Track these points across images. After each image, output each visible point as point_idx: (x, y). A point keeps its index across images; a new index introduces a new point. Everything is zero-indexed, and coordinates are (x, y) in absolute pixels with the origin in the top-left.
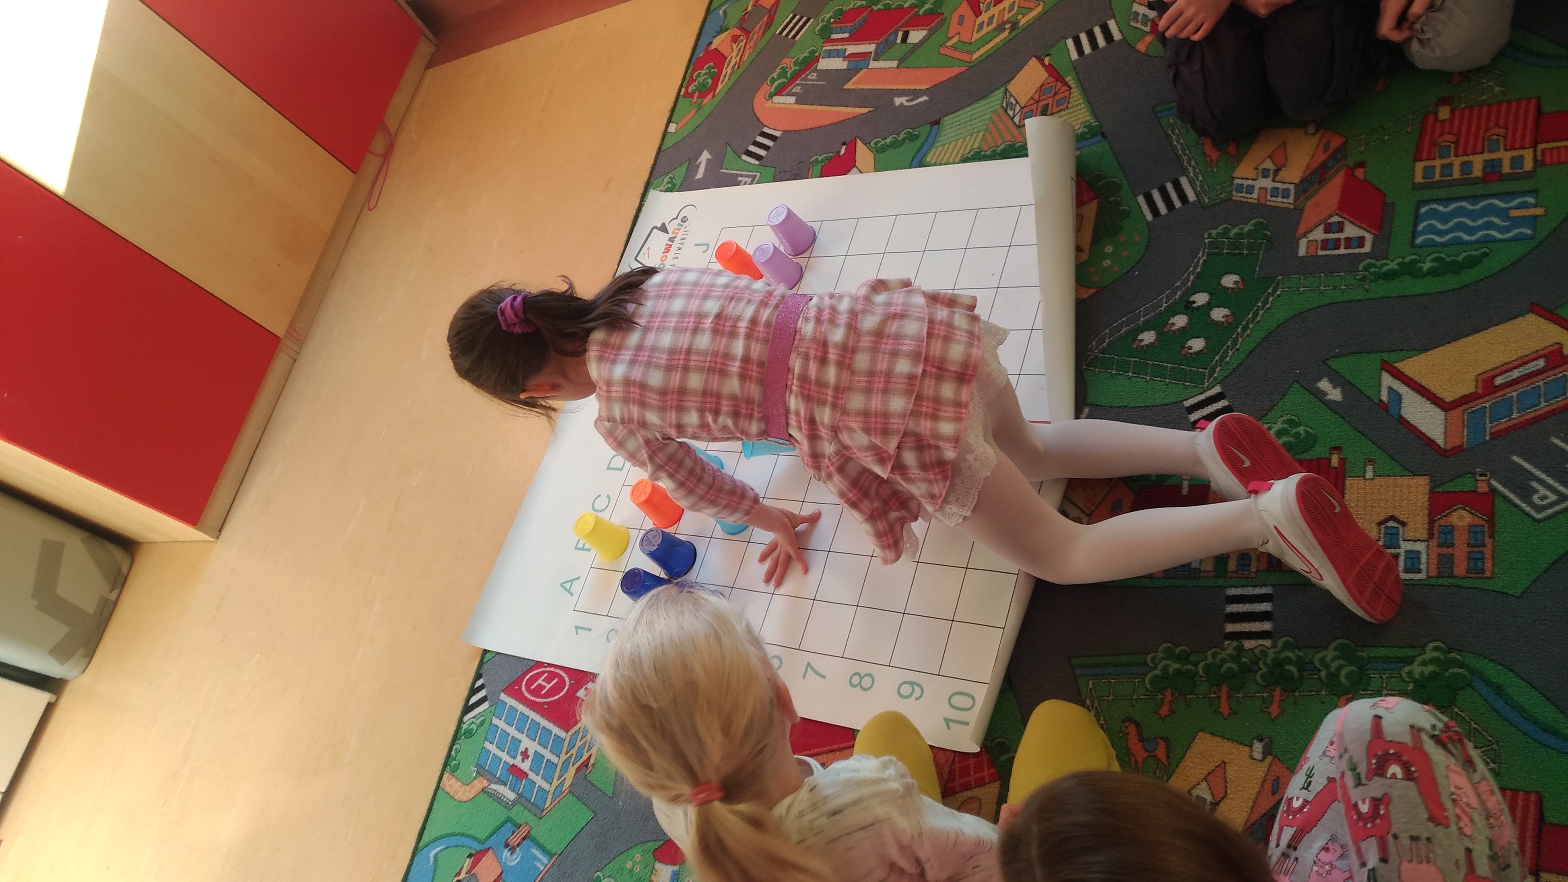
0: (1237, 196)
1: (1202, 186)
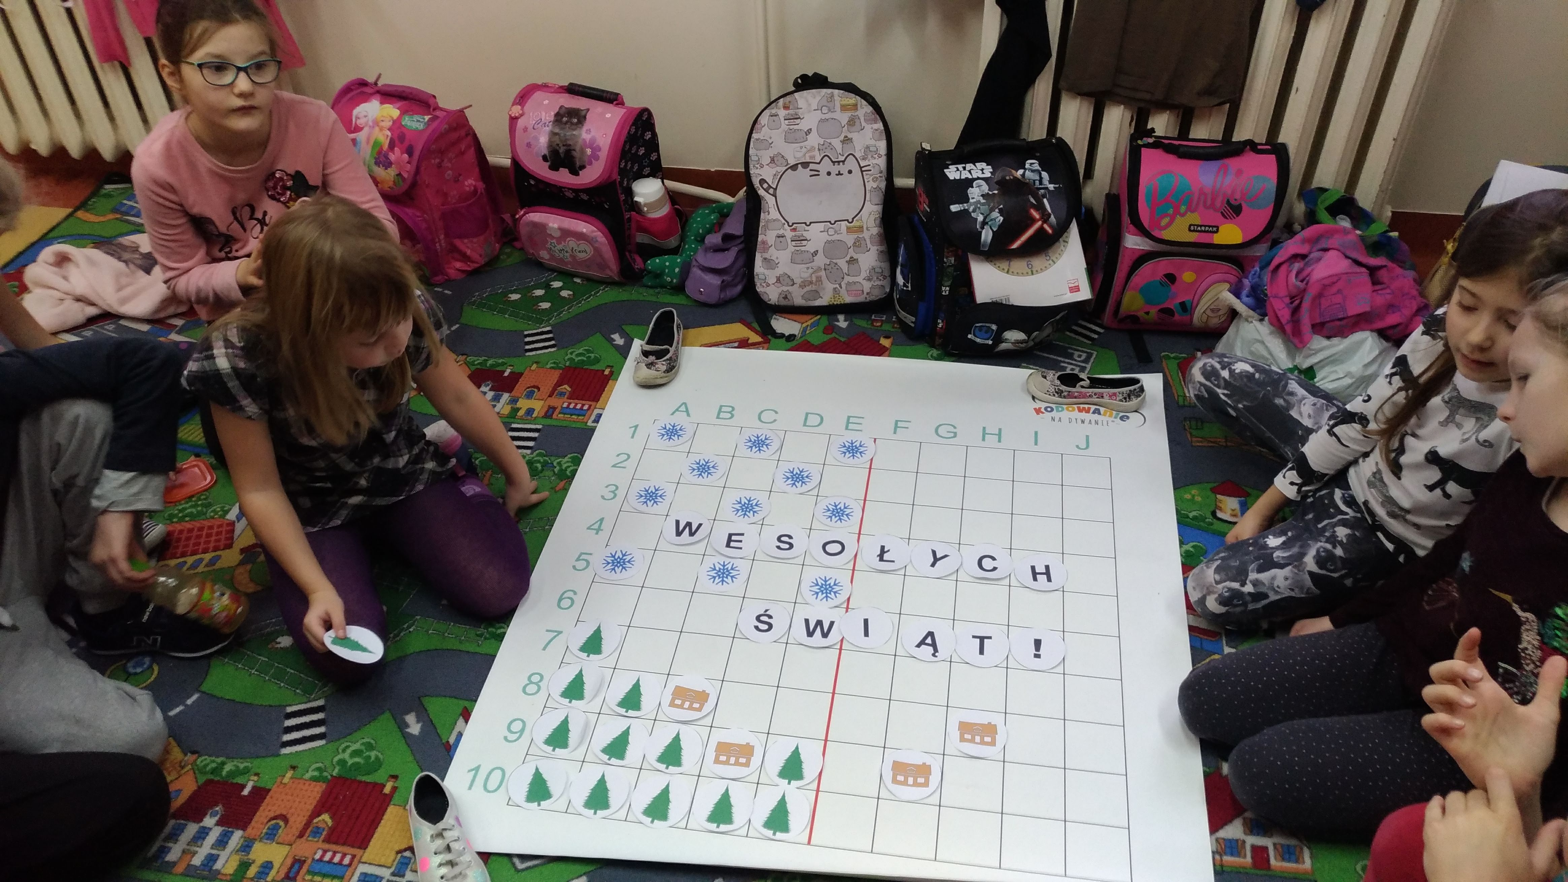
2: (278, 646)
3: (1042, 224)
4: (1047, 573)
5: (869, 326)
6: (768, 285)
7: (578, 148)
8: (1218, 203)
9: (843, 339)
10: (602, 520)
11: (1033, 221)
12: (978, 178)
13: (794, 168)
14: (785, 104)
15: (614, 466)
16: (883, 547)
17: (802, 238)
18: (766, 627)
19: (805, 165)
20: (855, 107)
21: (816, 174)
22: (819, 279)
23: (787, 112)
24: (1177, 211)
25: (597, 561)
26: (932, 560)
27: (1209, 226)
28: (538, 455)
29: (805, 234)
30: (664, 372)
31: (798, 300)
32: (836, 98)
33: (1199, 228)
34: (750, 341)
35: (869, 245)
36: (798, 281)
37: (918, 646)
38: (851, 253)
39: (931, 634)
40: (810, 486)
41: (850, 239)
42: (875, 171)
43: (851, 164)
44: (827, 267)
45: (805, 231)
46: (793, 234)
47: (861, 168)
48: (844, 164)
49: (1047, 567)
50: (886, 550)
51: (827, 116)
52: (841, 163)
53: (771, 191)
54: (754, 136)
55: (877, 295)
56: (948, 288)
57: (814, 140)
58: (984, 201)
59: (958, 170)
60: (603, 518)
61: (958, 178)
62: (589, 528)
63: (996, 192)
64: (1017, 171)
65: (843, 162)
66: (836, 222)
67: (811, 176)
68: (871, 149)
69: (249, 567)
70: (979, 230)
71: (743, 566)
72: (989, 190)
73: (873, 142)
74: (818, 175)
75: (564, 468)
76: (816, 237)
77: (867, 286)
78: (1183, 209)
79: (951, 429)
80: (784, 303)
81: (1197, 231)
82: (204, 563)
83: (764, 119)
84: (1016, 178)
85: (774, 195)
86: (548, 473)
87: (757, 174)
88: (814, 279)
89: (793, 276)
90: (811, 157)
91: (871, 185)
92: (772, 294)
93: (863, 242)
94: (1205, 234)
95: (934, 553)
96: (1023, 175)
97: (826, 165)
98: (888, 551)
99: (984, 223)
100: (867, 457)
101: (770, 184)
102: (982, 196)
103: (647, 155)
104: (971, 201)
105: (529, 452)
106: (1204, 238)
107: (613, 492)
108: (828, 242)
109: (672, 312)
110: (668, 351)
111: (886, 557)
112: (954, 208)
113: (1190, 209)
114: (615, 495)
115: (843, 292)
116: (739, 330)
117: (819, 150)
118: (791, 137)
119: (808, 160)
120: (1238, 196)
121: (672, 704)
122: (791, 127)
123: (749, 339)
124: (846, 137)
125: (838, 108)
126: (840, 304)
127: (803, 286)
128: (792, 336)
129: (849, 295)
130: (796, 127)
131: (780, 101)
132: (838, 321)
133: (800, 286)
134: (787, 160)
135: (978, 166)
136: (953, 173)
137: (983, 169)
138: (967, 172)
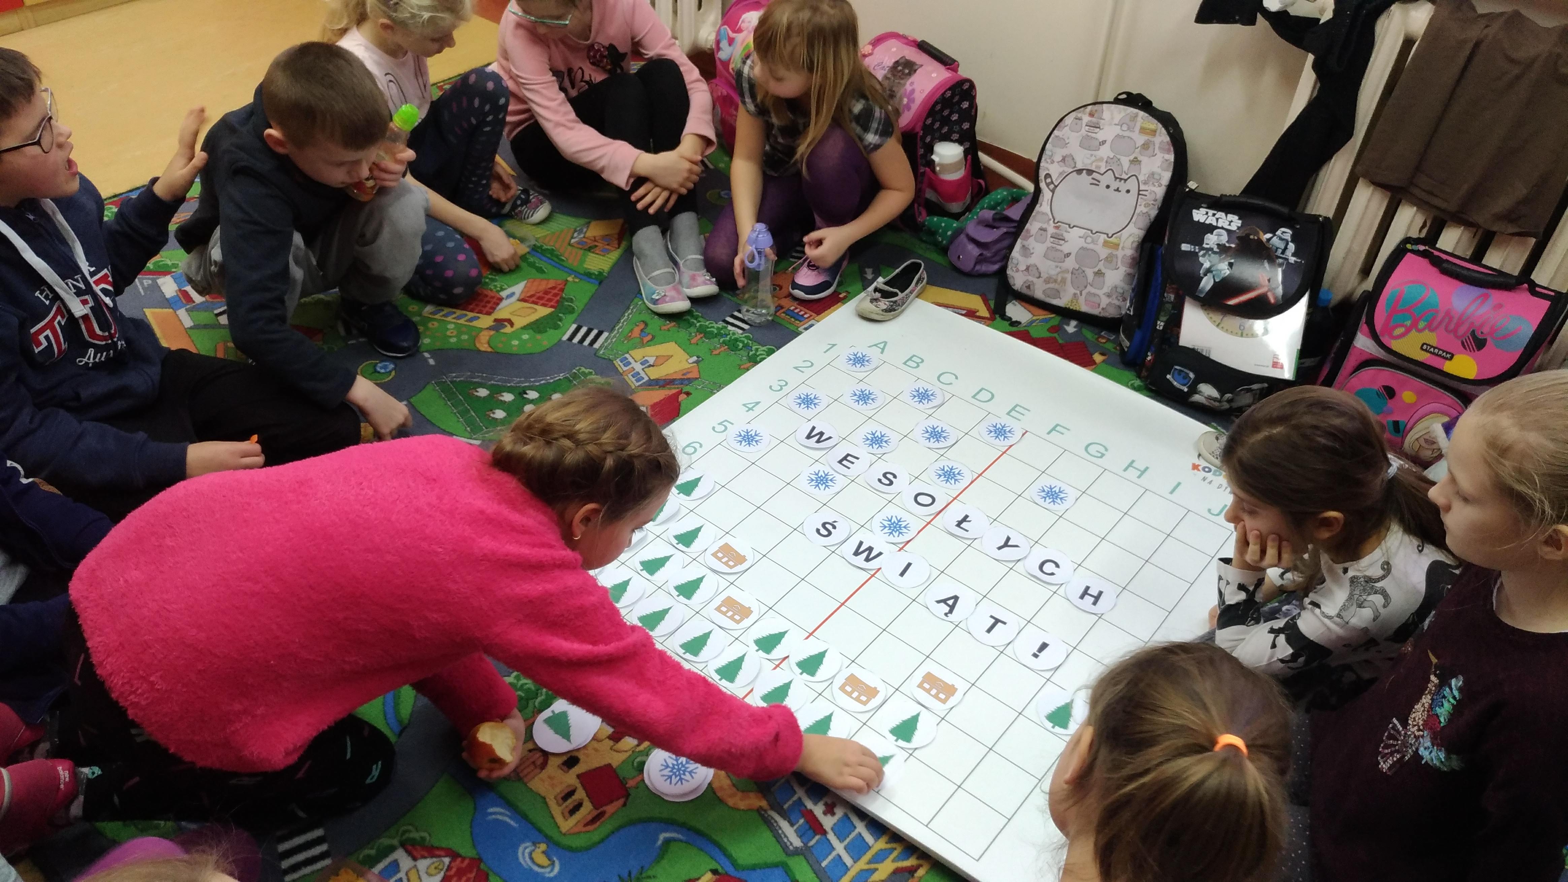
0: (618, 363)
1: (609, 344)
2: (476, 394)
3: (1267, 291)
4: (1097, 598)
5: (1094, 340)
6: (1017, 271)
7: (898, 95)
8: (1462, 331)
9: (1061, 341)
10: (757, 403)
12: (1222, 228)
13: (1079, 172)
14: (1091, 111)
15: (796, 368)
16: (967, 516)
17: (1060, 237)
18: (826, 533)
19: (1090, 172)
20: (1154, 132)
21: (1095, 183)
22: (1064, 281)
23: (1090, 119)
24: (1414, 325)
25: (733, 431)
26: (1002, 544)
27: (1444, 351)
28: (746, 337)
29: (1066, 235)
30: (883, 310)
31: (1039, 294)
32: (1139, 119)
33: (1432, 350)
34: (978, 314)
35: (1119, 264)
36: (1044, 276)
37: (938, 602)
38: (1101, 266)
39: (956, 598)
40: (941, 445)
41: (1104, 253)
42: (1150, 198)
43: (1132, 184)
44: (1074, 271)
45: (1066, 231)
46: (1054, 230)
47: (1139, 191)
48: (1125, 182)
49: (1101, 593)
50: (968, 519)
51: (1126, 134)
52: (1123, 181)
53: (1052, 186)
54: (1055, 132)
55: (1112, 313)
56: (1162, 324)
57: (1105, 152)
58: (1218, 250)
59: (1207, 213)
60: (759, 402)
61: (1202, 221)
62: (744, 405)
63: (1233, 245)
64: (1264, 234)
65: (1125, 180)
66: (1097, 232)
67: (1091, 184)
68: (1156, 177)
69: (492, 333)
70: (1202, 275)
71: (840, 481)
72: (1228, 242)
73: (1159, 170)
74: (1098, 185)
75: (758, 353)
76: (1074, 240)
77: (1105, 301)
78: (1422, 324)
79: (1102, 450)
80: (1025, 291)
81: (1429, 352)
82: (466, 318)
83: (1069, 120)
84: (1260, 240)
85: (1053, 191)
86: (744, 353)
87: (1045, 167)
88: (1059, 279)
89: (1041, 269)
90: (1097, 167)
91: (1141, 209)
92: (1018, 279)
93: (1115, 260)
94: (1437, 358)
95: (1008, 539)
96: (1269, 240)
97: (1108, 178)
98: (970, 521)
99: (1209, 271)
100: (1008, 443)
101: (1054, 180)
102: (1218, 245)
103: (960, 122)
104: (1205, 246)
105: (740, 331)
106: (1434, 362)
107: (781, 386)
108: (1082, 248)
109: (920, 265)
110: (896, 295)
111: (964, 525)
112: (1185, 247)
113: (1429, 327)
114: (781, 389)
115: (1082, 300)
116: (975, 302)
117: (1106, 162)
118: (1087, 143)
119: (1093, 168)
120: (1487, 330)
121: (714, 555)
122: (1090, 134)
123: (978, 311)
124: (1136, 158)
125: (1137, 129)
126: (1076, 311)
127: (1047, 281)
128: (1018, 323)
129: (1086, 304)
130: (1093, 135)
131: (1089, 107)
132: (1068, 325)
133: (1045, 281)
134: (1075, 163)
135: (1231, 217)
136: (1200, 215)
137: (1232, 221)
138: (1214, 219)
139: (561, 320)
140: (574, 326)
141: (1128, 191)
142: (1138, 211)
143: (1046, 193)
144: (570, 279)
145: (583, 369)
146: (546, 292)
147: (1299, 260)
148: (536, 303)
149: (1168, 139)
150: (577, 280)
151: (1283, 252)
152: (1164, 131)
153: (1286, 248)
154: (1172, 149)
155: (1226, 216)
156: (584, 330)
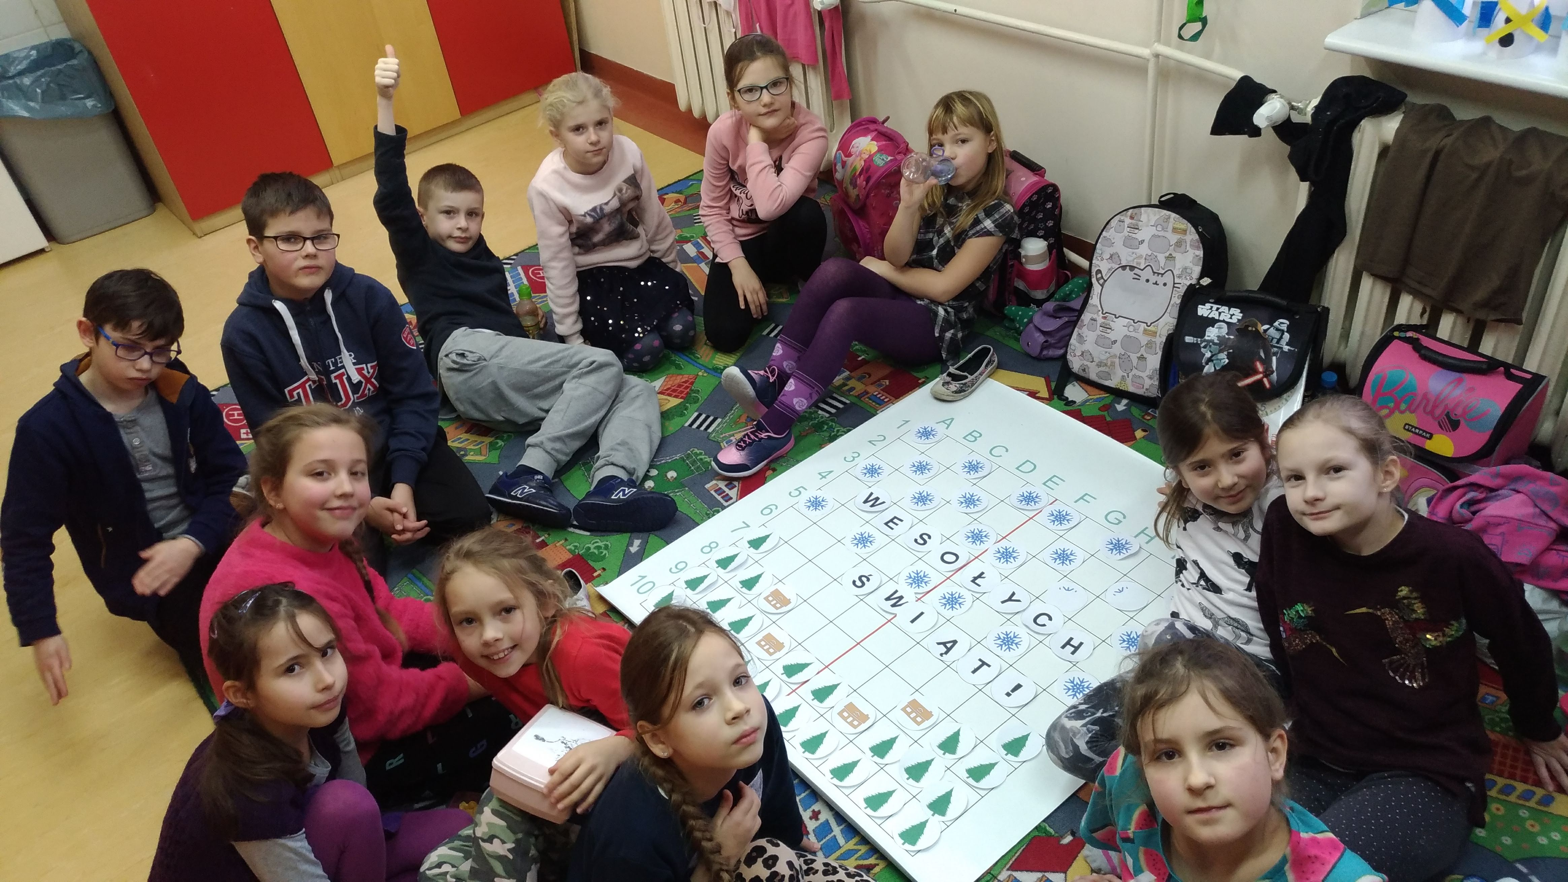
1: (720, 429)
3: (1263, 378)
4: (1076, 648)
5: (1140, 417)
6: (1075, 356)
8: (1438, 412)
9: (1109, 421)
10: (831, 472)
11: (1256, 372)
12: (1224, 321)
13: (1124, 268)
14: (1131, 214)
15: (869, 442)
16: (982, 574)
17: (1108, 326)
18: (860, 584)
19: (1132, 268)
20: (1184, 232)
21: (1137, 278)
22: (1113, 364)
23: (1131, 221)
24: (1397, 406)
25: (805, 496)
26: (1006, 598)
27: (1424, 431)
28: (831, 420)
29: (1112, 324)
30: (951, 392)
31: (1093, 377)
32: (1172, 220)
33: (1413, 429)
34: (1039, 394)
35: (1156, 350)
36: (1096, 360)
37: (939, 644)
38: (1143, 351)
39: (954, 642)
40: (976, 510)
41: (1144, 340)
42: (1183, 290)
43: (1168, 278)
44: (1121, 356)
45: (1113, 321)
46: (1103, 320)
47: (1174, 283)
48: (1162, 276)
49: (1081, 644)
50: (982, 576)
51: (1161, 233)
52: (1160, 276)
53: (1101, 281)
54: (1104, 233)
58: (1218, 342)
59: (1212, 307)
61: (1205, 315)
62: (820, 473)
63: (1232, 337)
64: (1262, 326)
65: (1162, 274)
66: (1138, 321)
67: (1134, 278)
68: (1188, 271)
70: (1204, 364)
71: (883, 540)
72: (1227, 334)
73: (1191, 265)
74: (1139, 279)
75: (838, 434)
76: (1119, 329)
77: (1148, 383)
78: (1403, 406)
79: (1120, 517)
80: (1082, 374)
81: (1412, 432)
83: (1114, 223)
84: (1257, 331)
85: (1102, 286)
86: (826, 434)
87: (1097, 266)
88: (1109, 364)
89: (1094, 354)
90: (1137, 263)
91: (1175, 300)
92: (1076, 364)
93: (1154, 345)
94: (1416, 436)
95: (1014, 595)
96: (1265, 331)
97: (1147, 274)
98: (984, 578)
99: (1210, 360)
101: (1104, 275)
102: (1218, 337)
103: (1044, 220)
104: (1206, 338)
105: (830, 415)
106: (1418, 441)
107: (853, 458)
108: (1126, 336)
109: (990, 349)
110: (965, 378)
111: (978, 581)
112: (1189, 339)
113: (1410, 409)
114: (853, 460)
115: (1129, 381)
116: (1039, 384)
117: (1145, 259)
118: (1131, 243)
119: (1135, 265)
120: (1459, 411)
121: (766, 598)
122: (1130, 234)
123: (1039, 392)
124: (1170, 255)
125: (1170, 229)
126: (1124, 391)
127: (1099, 365)
128: (1074, 402)
129: (1133, 385)
130: (1134, 236)
131: (1131, 210)
132: (1119, 403)
133: (1097, 365)
134: (1120, 260)
135: (1233, 310)
136: (1203, 310)
137: (1234, 315)
138: (1217, 313)
139: (686, 409)
140: (696, 414)
141: (1165, 284)
142: (1172, 302)
143: (1096, 287)
144: (700, 374)
145: (696, 450)
146: (680, 386)
147: (1292, 349)
148: (669, 395)
149: (1197, 237)
150: (705, 375)
151: (1278, 341)
152: (1193, 230)
153: (1281, 337)
154: (1201, 245)
155: (1229, 310)
156: (703, 416)
